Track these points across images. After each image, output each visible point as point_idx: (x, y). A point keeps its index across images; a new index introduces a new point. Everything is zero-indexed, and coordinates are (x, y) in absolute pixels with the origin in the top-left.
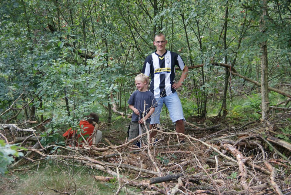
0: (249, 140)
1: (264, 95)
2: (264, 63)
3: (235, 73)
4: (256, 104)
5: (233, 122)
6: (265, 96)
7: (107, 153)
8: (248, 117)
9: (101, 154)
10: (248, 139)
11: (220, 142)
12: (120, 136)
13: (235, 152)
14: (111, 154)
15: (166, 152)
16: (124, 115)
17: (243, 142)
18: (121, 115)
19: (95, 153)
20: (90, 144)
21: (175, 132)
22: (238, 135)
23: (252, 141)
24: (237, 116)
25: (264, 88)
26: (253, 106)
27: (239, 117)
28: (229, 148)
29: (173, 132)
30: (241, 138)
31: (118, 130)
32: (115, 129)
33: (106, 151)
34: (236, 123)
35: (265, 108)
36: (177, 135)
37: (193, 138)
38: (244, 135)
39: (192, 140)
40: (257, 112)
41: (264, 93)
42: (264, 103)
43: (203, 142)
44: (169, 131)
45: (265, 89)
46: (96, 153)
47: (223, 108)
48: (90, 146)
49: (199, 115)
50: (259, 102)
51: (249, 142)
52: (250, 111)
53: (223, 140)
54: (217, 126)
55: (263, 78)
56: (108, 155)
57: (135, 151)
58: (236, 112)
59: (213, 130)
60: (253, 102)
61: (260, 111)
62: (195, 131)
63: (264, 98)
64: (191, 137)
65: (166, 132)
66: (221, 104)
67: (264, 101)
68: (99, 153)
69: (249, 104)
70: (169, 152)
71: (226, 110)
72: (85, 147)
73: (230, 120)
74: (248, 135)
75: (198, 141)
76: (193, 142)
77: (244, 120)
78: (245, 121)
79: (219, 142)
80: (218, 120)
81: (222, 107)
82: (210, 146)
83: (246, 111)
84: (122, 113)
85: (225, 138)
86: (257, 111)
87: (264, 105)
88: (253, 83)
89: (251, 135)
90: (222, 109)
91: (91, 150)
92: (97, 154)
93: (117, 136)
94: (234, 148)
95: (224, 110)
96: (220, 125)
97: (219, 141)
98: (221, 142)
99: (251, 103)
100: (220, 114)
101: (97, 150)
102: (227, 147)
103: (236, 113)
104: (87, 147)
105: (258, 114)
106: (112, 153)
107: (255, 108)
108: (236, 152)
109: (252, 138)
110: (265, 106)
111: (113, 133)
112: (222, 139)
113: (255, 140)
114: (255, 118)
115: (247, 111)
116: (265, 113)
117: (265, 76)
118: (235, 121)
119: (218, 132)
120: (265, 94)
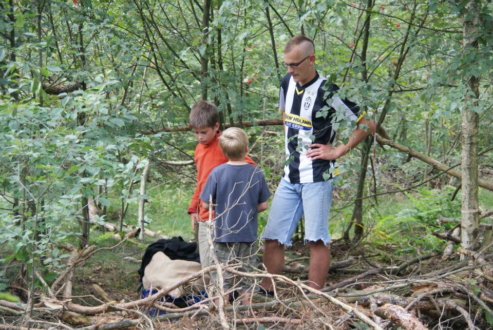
0: (441, 297)
1: (467, 193)
2: (470, 118)
3: (385, 140)
4: (428, 214)
5: (379, 255)
6: (469, 194)
7: (103, 320)
8: (411, 244)
9: (88, 320)
10: (438, 295)
11: (369, 299)
12: (112, 280)
13: (412, 325)
14: (112, 321)
15: (244, 320)
16: (115, 231)
17: (424, 302)
18: (108, 230)
19: (73, 319)
20: (60, 297)
21: (265, 272)
22: (412, 285)
23: (444, 299)
24: (385, 241)
25: (468, 177)
26: (420, 218)
27: (390, 244)
28: (396, 314)
29: (261, 273)
30: (420, 291)
31: (106, 265)
32: (100, 264)
33: (101, 314)
34: (386, 256)
35: (469, 223)
36: (273, 280)
37: (309, 288)
38: (428, 285)
39: (308, 292)
40: (434, 234)
41: (469, 189)
42: (467, 211)
43: (333, 299)
44: (252, 270)
45: (471, 179)
46: (77, 318)
47: (355, 220)
48: (62, 302)
49: (297, 236)
50: (436, 210)
51: (437, 301)
52: (414, 229)
53: (376, 295)
54: (343, 264)
55: (467, 153)
56: (105, 323)
57: (172, 314)
58: (384, 231)
59: (335, 272)
60: (421, 209)
61: (439, 232)
62: (293, 273)
63: (467, 200)
64: (304, 286)
65: (245, 271)
66: (350, 211)
67: (467, 207)
68: (83, 320)
69: (411, 213)
70: (250, 320)
71: (362, 225)
72: (47, 304)
73: (371, 250)
74: (436, 286)
75: (322, 295)
76: (311, 298)
77: (402, 250)
78: (406, 252)
79: (366, 300)
80: (343, 249)
81: (353, 219)
82: (349, 308)
83: (405, 229)
84: (111, 226)
85: (383, 292)
86: (432, 231)
87: (467, 216)
88: (429, 163)
89: (442, 286)
90: (351, 224)
91: (64, 310)
92: (77, 321)
93: (108, 281)
94: (409, 315)
95: (356, 226)
96: (351, 261)
97: (368, 296)
98: (372, 299)
99: (416, 211)
100: (346, 236)
101: (77, 312)
102: (390, 311)
103: (384, 233)
104: (54, 303)
105: (435, 237)
106: (114, 319)
107: (427, 222)
108: (414, 324)
109: (446, 293)
110: (469, 218)
111: (95, 273)
112: (376, 292)
113: (452, 298)
114: (429, 247)
115: (407, 230)
116: (469, 235)
117: (471, 148)
118: (383, 253)
119: (359, 276)
120: (472, 189)
